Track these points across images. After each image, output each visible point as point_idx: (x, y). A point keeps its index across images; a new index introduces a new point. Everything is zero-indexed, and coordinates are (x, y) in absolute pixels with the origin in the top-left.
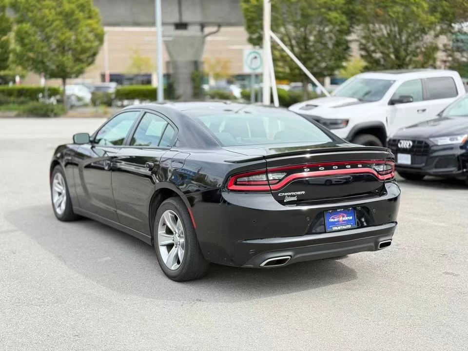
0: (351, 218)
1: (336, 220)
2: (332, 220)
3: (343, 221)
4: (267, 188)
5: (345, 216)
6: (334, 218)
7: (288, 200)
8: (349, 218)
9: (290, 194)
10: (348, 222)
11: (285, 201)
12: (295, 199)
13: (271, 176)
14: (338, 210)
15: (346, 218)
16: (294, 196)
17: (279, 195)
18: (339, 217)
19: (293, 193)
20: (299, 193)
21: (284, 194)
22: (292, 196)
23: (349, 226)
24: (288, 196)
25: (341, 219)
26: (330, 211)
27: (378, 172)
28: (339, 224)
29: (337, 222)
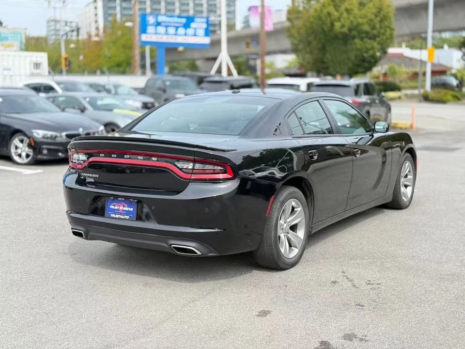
0: (132, 209)
1: (116, 208)
2: (113, 207)
3: (123, 211)
5: (126, 206)
6: (115, 206)
7: (88, 181)
8: (129, 209)
9: (88, 174)
10: (128, 213)
12: (93, 180)
13: (80, 157)
14: (119, 199)
15: (126, 209)
16: (92, 178)
17: (82, 174)
18: (119, 206)
19: (91, 175)
20: (94, 176)
21: (84, 174)
22: (90, 177)
23: (127, 217)
24: (88, 177)
25: (121, 208)
26: (112, 198)
27: (181, 169)
28: (118, 213)
29: (117, 210)
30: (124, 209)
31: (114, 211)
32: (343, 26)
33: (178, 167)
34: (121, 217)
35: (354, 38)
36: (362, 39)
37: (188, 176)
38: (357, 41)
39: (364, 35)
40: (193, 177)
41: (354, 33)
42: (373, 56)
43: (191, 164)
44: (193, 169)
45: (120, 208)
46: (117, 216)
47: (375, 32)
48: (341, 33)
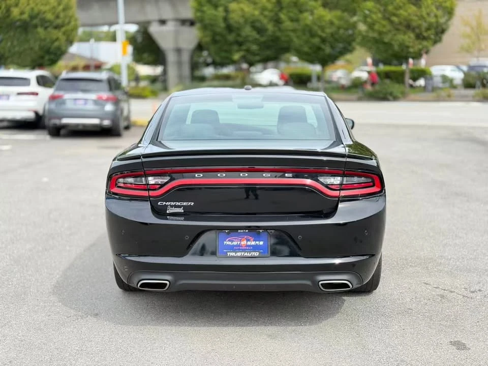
0: (261, 243)
1: (235, 243)
2: (229, 243)
3: (247, 246)
4: (145, 193)
5: (252, 239)
6: (232, 241)
7: (172, 211)
8: (257, 242)
9: (172, 203)
10: (255, 248)
11: (168, 212)
12: (181, 210)
13: (152, 180)
14: (239, 231)
15: (252, 243)
16: (179, 207)
17: (159, 204)
18: (240, 241)
19: (178, 204)
20: (185, 204)
21: (164, 203)
22: (176, 206)
23: (257, 254)
24: (172, 206)
25: (244, 243)
26: (227, 231)
27: (327, 186)
28: (239, 249)
29: (237, 246)
30: (249, 243)
31: (232, 248)
32: (22, 13)
33: (322, 184)
34: (246, 254)
35: (36, 26)
36: (46, 28)
37: (336, 193)
38: (40, 30)
39: (47, 24)
40: (343, 193)
41: (35, 21)
42: (59, 48)
43: (339, 178)
44: (341, 184)
45: (242, 243)
46: (239, 254)
47: (59, 21)
48: (20, 20)
